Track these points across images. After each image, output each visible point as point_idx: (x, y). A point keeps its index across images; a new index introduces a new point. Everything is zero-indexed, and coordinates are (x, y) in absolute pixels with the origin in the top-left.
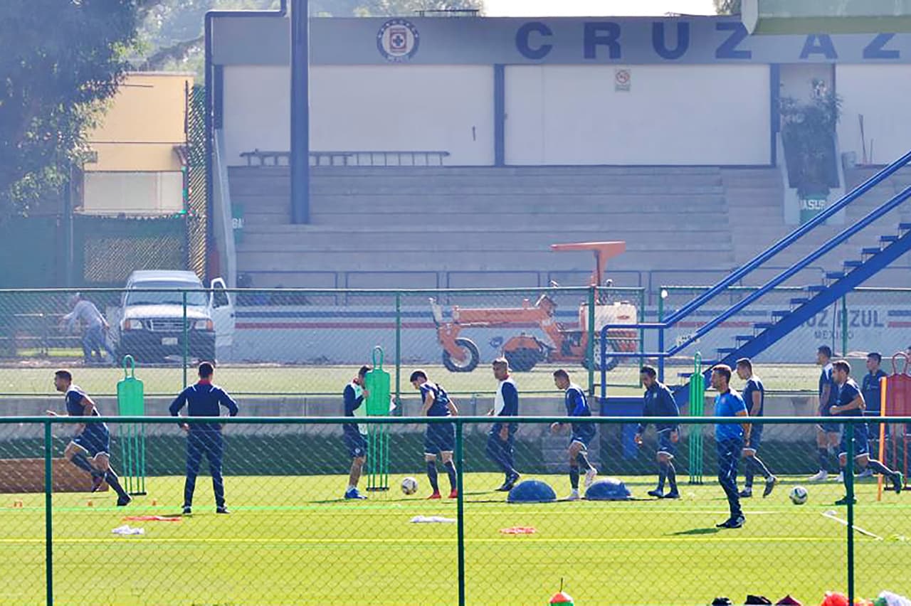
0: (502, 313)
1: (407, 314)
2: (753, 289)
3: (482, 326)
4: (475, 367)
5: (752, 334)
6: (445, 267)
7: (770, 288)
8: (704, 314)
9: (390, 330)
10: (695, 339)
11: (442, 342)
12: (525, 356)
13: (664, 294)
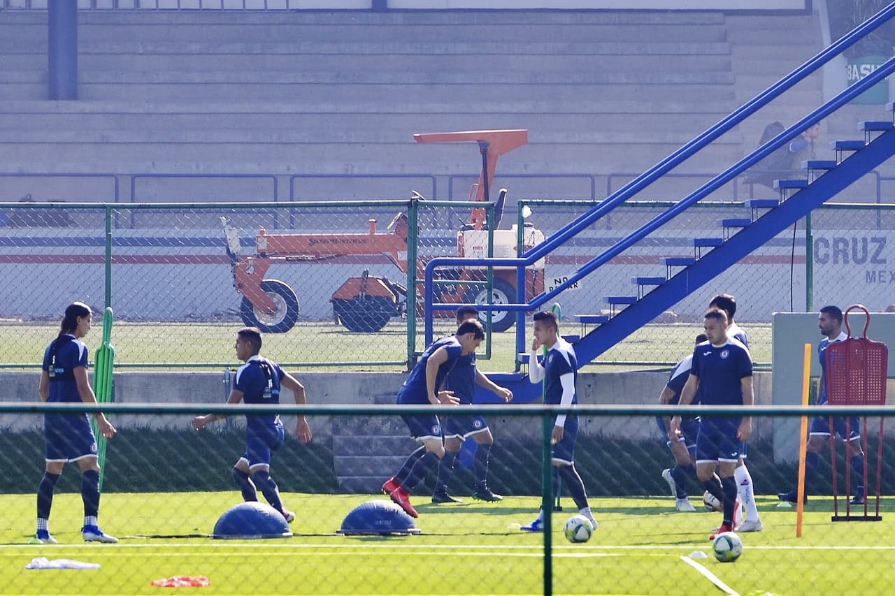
0: (334, 240)
1: (123, 242)
2: (665, 205)
3: (302, 261)
4: (291, 325)
5: (663, 275)
6: (289, 169)
7: (692, 203)
8: (590, 242)
9: (97, 265)
10: (574, 281)
11: (240, 286)
12: (368, 308)
13: (526, 212)
